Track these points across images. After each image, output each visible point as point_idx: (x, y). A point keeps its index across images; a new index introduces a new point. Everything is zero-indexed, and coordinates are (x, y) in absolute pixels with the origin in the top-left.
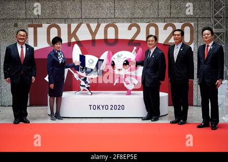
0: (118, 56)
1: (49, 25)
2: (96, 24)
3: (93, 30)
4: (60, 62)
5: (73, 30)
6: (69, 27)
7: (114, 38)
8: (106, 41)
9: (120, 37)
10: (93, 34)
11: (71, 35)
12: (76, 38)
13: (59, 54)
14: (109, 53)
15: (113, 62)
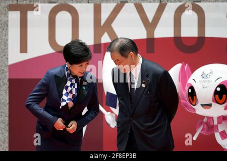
0: (204, 76)
1: (54, 5)
2: (157, 5)
3: (150, 16)
4: (63, 104)
5: (104, 16)
6: (97, 10)
7: (196, 35)
8: (178, 41)
9: (209, 33)
10: (150, 26)
11: (100, 28)
12: (112, 34)
13: (69, 83)
14: (182, 68)
15: (192, 88)
